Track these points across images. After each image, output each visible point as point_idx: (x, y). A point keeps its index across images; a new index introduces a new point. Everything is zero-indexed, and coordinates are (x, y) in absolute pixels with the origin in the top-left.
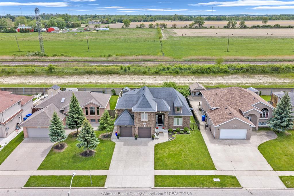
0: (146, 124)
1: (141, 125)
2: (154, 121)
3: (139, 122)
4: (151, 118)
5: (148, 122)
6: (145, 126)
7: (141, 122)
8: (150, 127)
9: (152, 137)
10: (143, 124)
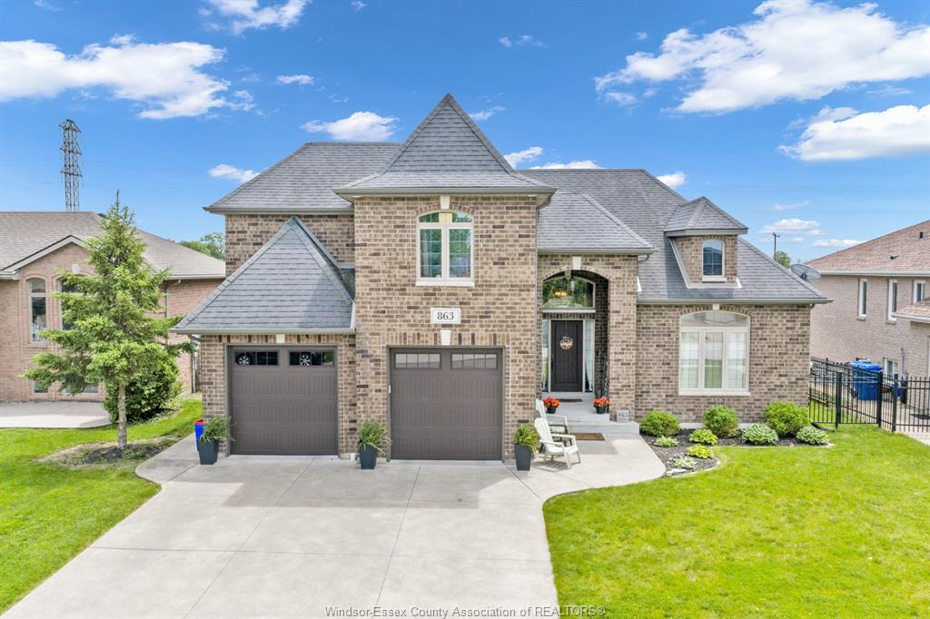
0: (457, 320)
1: (411, 332)
2: (527, 288)
3: (396, 301)
4: (500, 262)
5: (479, 303)
6: (446, 339)
7: (413, 300)
8: (499, 351)
9: (508, 450)
10: (435, 315)
